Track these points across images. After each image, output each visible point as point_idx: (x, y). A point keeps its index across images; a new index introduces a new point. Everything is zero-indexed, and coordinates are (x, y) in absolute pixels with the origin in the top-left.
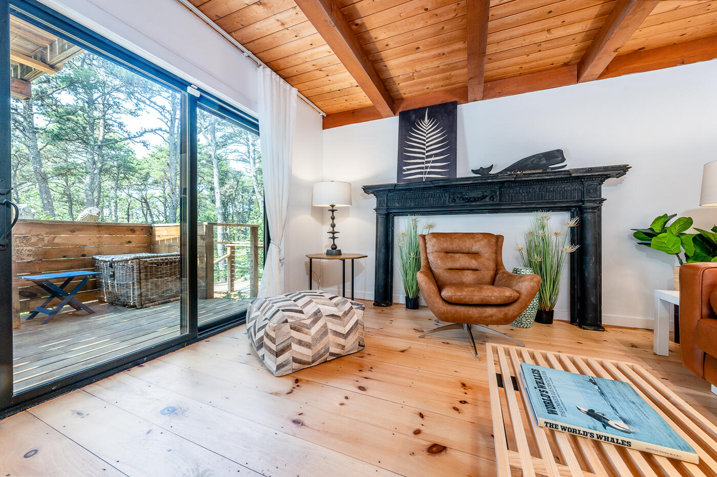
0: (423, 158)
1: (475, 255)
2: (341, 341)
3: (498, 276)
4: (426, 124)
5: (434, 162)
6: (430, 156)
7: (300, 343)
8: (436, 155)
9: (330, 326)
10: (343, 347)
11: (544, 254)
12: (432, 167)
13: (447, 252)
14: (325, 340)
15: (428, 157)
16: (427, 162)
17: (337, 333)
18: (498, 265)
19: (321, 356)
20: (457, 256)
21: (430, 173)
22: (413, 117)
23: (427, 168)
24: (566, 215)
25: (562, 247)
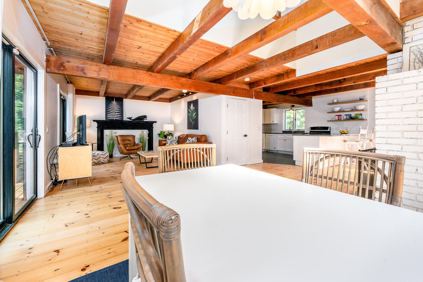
0: (114, 113)
1: (130, 140)
2: (104, 159)
3: (135, 144)
4: (114, 102)
5: (117, 114)
6: (116, 113)
7: (95, 159)
8: (118, 112)
9: (101, 156)
10: (104, 161)
11: (143, 140)
12: (116, 116)
13: (123, 140)
14: (100, 159)
15: (115, 113)
16: (115, 114)
17: (103, 158)
18: (135, 142)
19: (99, 162)
20: (126, 141)
21: (116, 117)
22: (110, 99)
23: (115, 116)
24: (147, 130)
25: (146, 138)
